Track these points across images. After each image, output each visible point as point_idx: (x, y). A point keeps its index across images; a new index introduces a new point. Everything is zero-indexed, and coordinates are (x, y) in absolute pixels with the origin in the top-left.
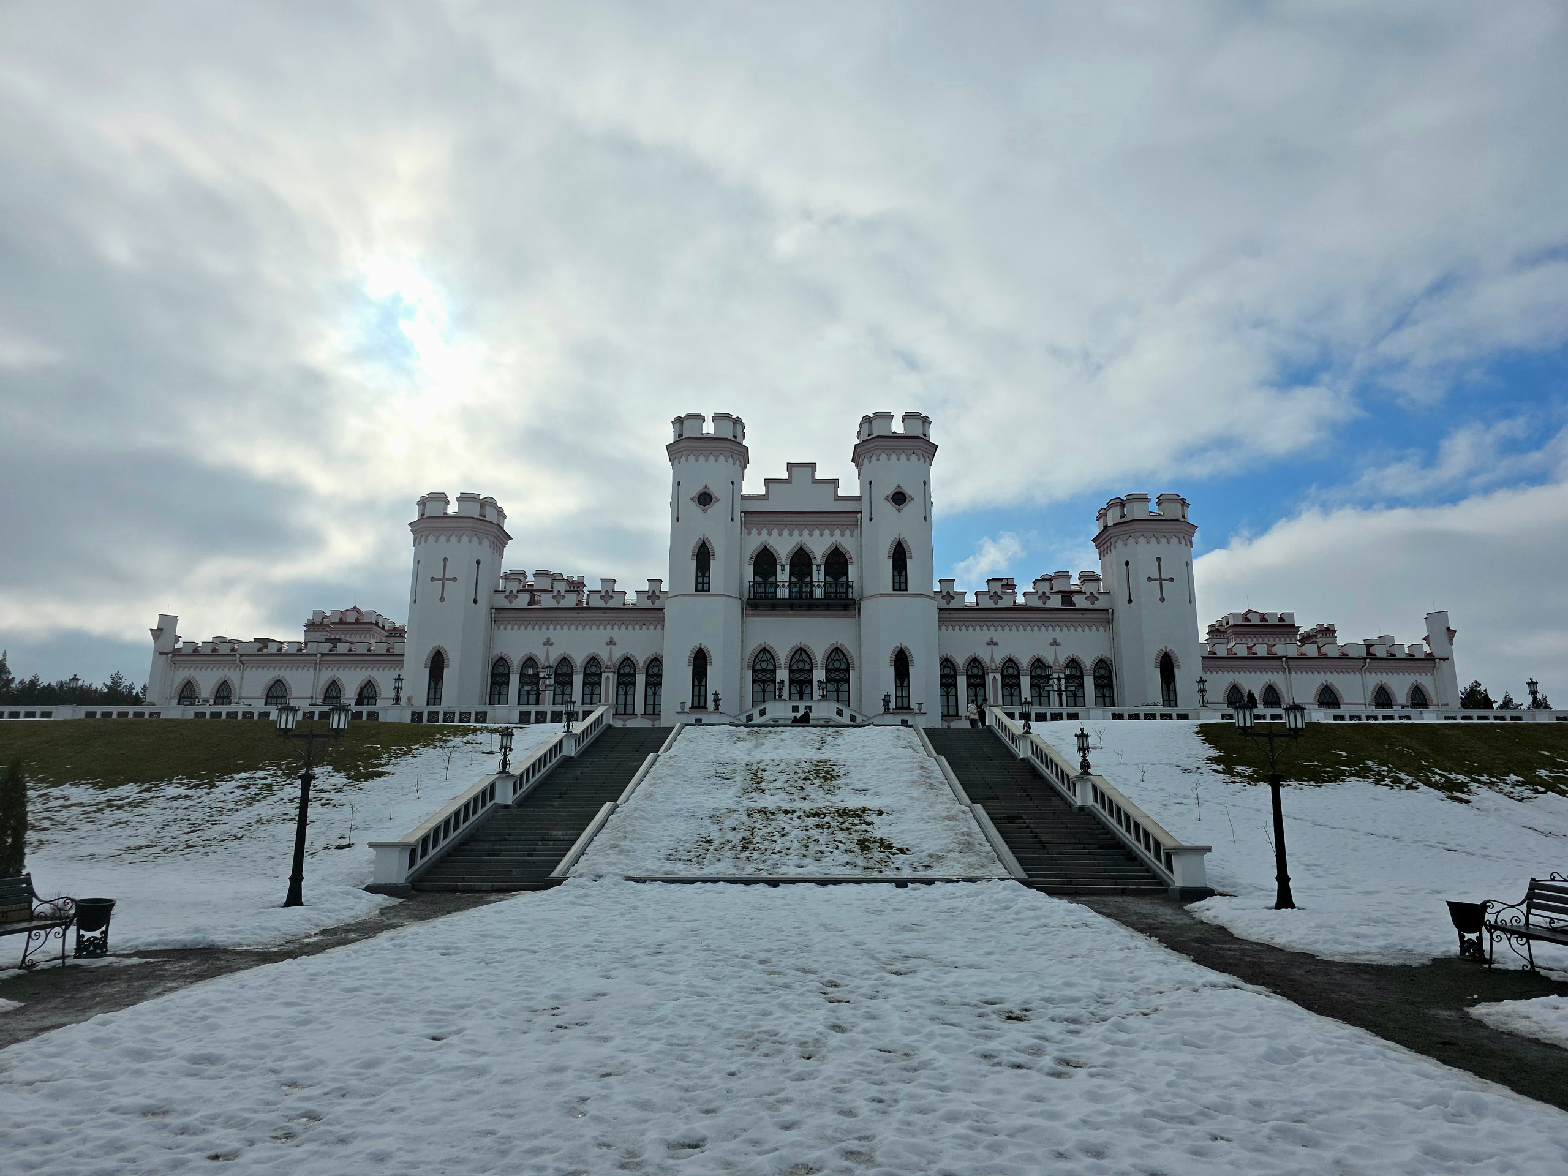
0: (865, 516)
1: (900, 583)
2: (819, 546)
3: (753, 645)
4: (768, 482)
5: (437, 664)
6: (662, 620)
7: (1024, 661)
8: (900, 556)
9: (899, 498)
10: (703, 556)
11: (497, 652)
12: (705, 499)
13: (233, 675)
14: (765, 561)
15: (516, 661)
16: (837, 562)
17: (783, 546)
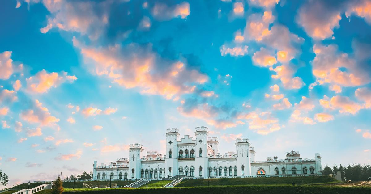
0: (196, 144)
1: (201, 156)
2: (189, 149)
3: (179, 166)
4: (182, 139)
5: (133, 170)
6: (165, 162)
7: (223, 167)
8: (201, 151)
9: (200, 141)
10: (170, 152)
11: (142, 168)
12: (170, 143)
13: (105, 172)
14: (181, 152)
15: (145, 169)
16: (192, 152)
17: (184, 149)
